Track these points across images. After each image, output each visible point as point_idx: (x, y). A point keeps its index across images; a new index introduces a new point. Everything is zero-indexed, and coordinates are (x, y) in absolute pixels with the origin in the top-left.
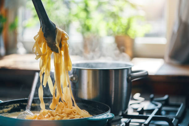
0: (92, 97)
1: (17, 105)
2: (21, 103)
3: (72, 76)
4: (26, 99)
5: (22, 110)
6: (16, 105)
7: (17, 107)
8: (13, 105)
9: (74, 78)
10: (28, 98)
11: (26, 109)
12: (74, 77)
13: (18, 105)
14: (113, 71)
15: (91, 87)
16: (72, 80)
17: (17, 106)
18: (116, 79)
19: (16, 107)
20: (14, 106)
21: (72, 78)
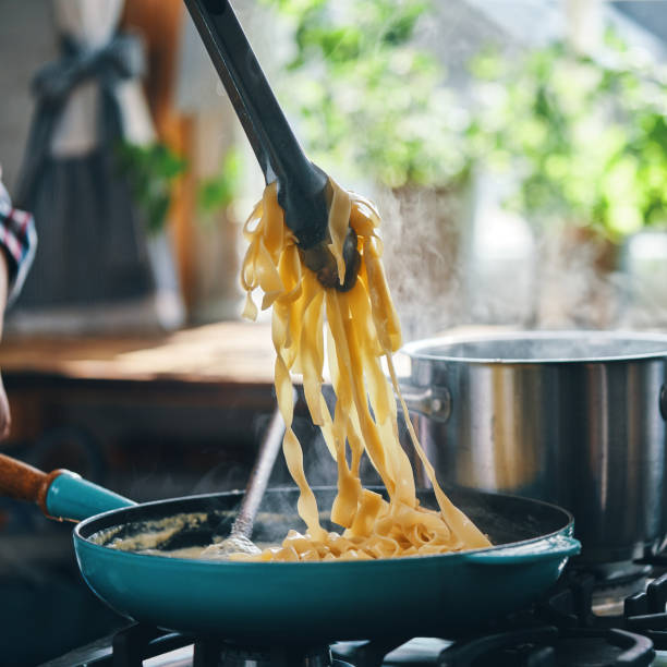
0: (513, 480)
1: (198, 519)
2: (217, 512)
3: (429, 393)
4: (236, 492)
5: (217, 539)
6: (192, 519)
7: (198, 526)
8: (182, 519)
9: (437, 405)
10: (244, 492)
11: (233, 532)
12: (433, 398)
13: (203, 517)
14: (604, 370)
15: (509, 441)
16: (430, 413)
17: (199, 522)
18: (616, 401)
19: (194, 529)
20: (187, 525)
21: (427, 403)
